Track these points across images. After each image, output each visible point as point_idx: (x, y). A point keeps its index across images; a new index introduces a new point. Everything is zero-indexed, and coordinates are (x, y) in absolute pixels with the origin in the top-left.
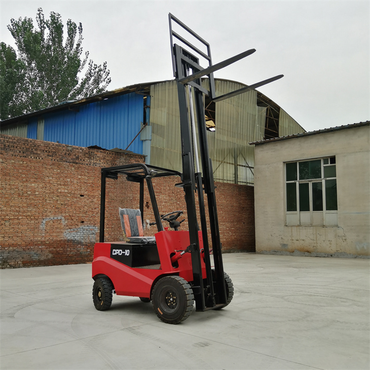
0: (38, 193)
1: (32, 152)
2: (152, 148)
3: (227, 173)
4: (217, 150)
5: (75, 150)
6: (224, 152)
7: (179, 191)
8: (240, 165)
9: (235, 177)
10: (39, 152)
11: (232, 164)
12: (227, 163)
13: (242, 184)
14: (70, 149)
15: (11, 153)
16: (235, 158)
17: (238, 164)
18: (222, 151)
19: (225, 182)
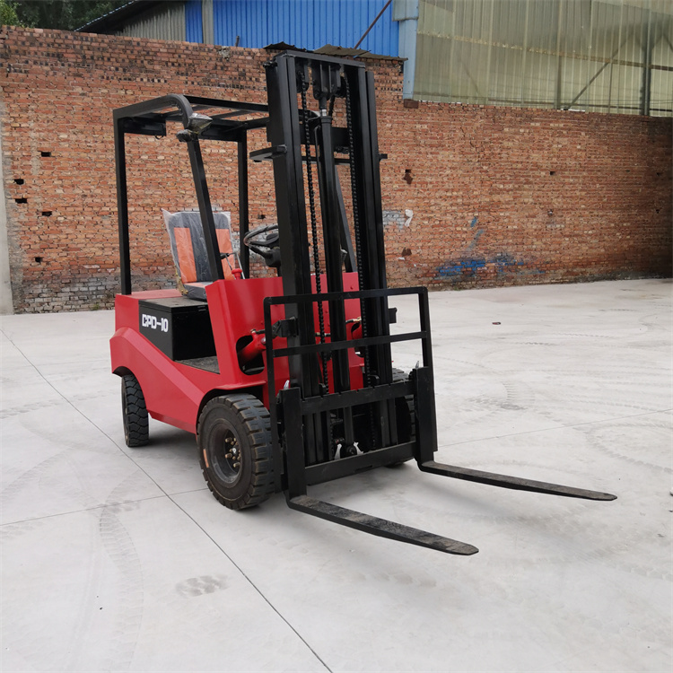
0: (162, 158)
1: (143, 69)
2: (420, 37)
3: (620, 89)
4: (595, 30)
5: (235, 56)
6: (616, 34)
7: (487, 140)
8: (658, 67)
9: (643, 99)
10: (157, 67)
11: (637, 65)
12: (623, 63)
13: (659, 114)
14: (224, 54)
15: (99, 72)
16: (645, 49)
17: (654, 63)
18: (609, 33)
19: (614, 111)
